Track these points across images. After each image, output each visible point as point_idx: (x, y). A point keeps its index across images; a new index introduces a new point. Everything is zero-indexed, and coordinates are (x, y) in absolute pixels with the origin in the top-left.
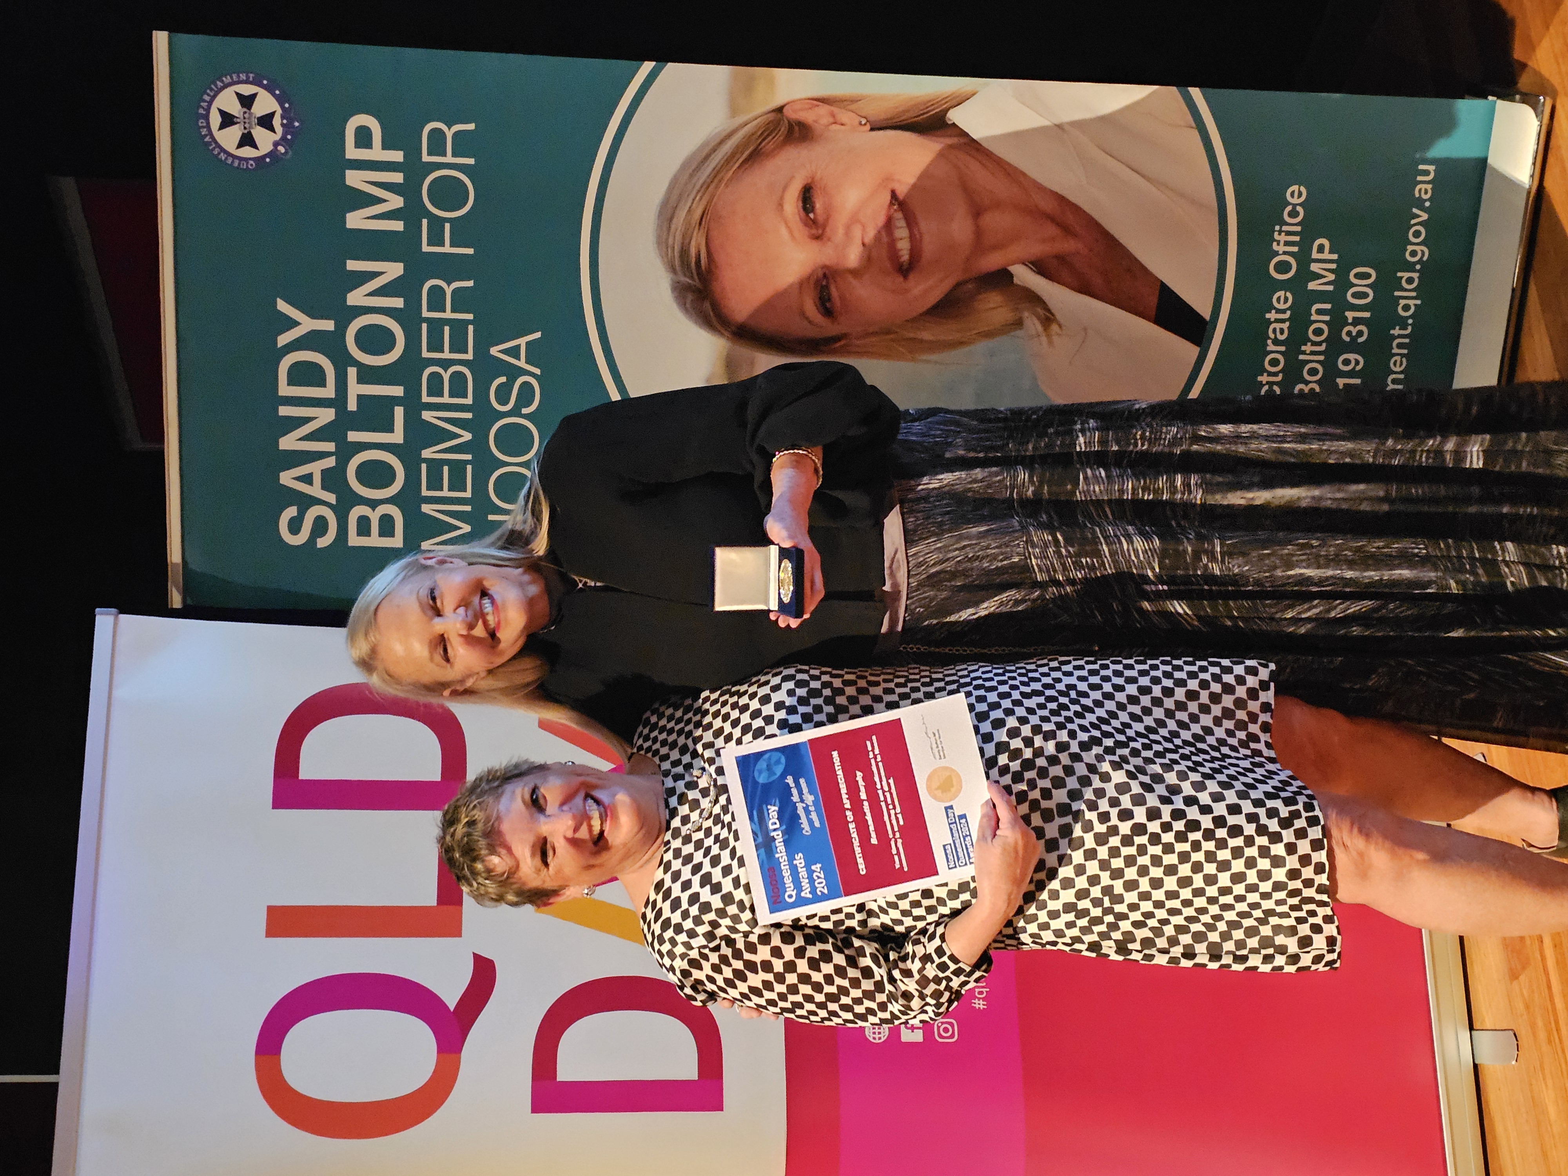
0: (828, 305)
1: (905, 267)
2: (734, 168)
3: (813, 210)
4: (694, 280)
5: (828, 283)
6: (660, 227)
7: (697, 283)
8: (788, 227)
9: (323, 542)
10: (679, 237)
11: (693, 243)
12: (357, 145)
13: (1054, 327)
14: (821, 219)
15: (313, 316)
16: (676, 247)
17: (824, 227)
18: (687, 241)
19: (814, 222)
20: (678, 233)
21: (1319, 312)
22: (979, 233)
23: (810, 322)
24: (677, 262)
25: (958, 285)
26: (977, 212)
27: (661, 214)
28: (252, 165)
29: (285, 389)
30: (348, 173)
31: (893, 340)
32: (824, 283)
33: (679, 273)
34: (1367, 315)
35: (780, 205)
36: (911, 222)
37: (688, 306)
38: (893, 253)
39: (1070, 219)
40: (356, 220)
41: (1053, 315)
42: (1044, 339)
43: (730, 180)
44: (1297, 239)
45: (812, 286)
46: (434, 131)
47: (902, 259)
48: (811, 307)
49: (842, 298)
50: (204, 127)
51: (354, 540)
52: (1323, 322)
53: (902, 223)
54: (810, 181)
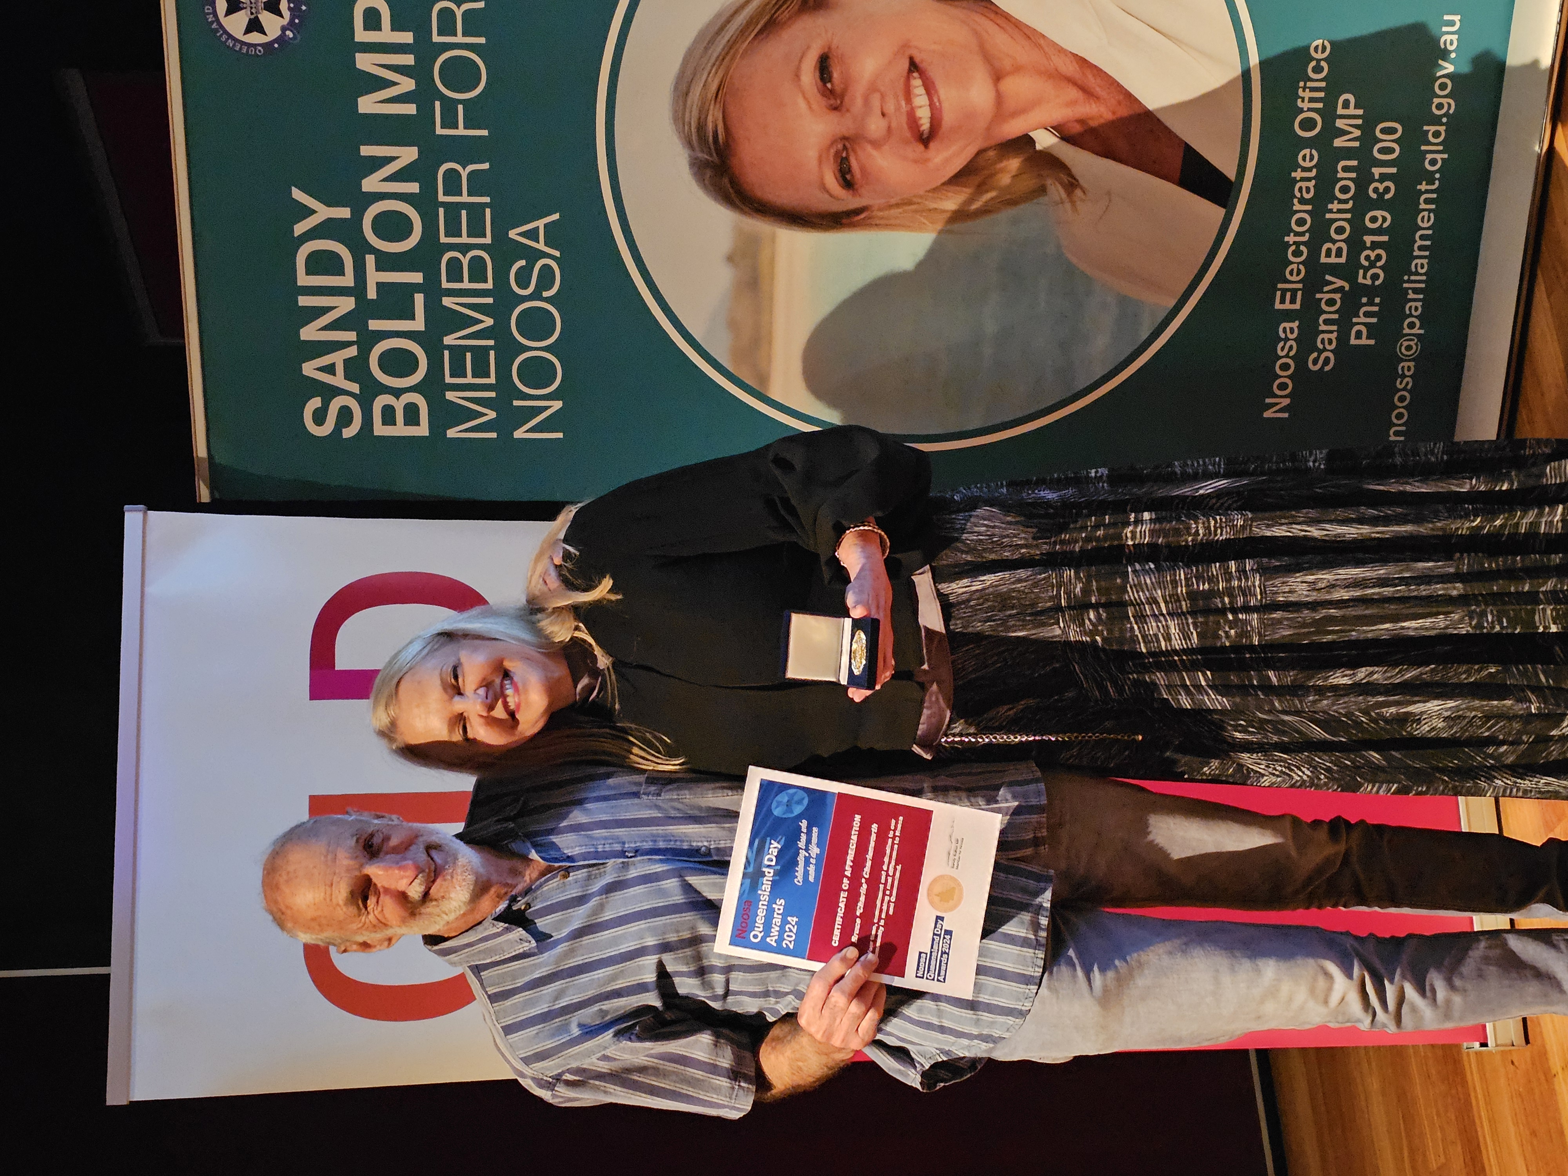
0: (848, 177)
1: (925, 136)
2: (750, 38)
3: (830, 81)
4: (711, 155)
5: (847, 153)
6: (675, 101)
7: (715, 158)
8: (805, 98)
9: (348, 433)
10: (695, 113)
11: (710, 118)
12: (366, 28)
13: (1078, 192)
14: (838, 89)
15: (329, 205)
16: (693, 123)
17: (842, 96)
18: (703, 117)
19: (832, 92)
20: (695, 107)
21: (1346, 169)
22: (999, 99)
23: (831, 196)
24: (694, 137)
25: (980, 153)
26: (998, 77)
27: (676, 88)
28: (260, 51)
29: (303, 279)
30: (358, 56)
31: (916, 211)
32: (844, 155)
33: (697, 149)
34: (1394, 170)
35: (797, 76)
36: (929, 88)
37: (706, 182)
38: (913, 120)
39: (1091, 81)
40: (368, 104)
41: (1077, 181)
42: (1068, 206)
43: (746, 51)
44: (1322, 95)
45: (832, 159)
46: (442, 11)
47: (922, 129)
48: (831, 180)
49: (863, 169)
50: (210, 14)
51: (380, 429)
52: (1349, 179)
53: (921, 91)
54: (826, 50)
